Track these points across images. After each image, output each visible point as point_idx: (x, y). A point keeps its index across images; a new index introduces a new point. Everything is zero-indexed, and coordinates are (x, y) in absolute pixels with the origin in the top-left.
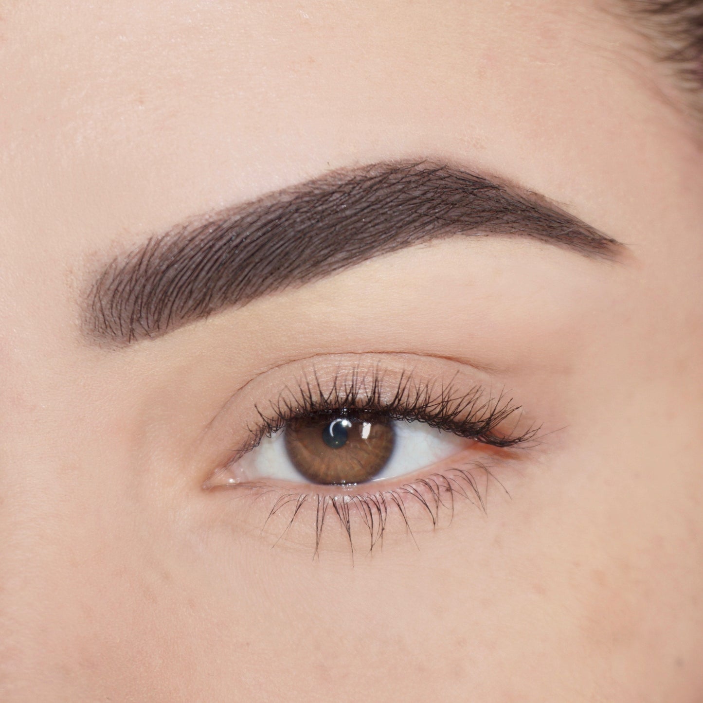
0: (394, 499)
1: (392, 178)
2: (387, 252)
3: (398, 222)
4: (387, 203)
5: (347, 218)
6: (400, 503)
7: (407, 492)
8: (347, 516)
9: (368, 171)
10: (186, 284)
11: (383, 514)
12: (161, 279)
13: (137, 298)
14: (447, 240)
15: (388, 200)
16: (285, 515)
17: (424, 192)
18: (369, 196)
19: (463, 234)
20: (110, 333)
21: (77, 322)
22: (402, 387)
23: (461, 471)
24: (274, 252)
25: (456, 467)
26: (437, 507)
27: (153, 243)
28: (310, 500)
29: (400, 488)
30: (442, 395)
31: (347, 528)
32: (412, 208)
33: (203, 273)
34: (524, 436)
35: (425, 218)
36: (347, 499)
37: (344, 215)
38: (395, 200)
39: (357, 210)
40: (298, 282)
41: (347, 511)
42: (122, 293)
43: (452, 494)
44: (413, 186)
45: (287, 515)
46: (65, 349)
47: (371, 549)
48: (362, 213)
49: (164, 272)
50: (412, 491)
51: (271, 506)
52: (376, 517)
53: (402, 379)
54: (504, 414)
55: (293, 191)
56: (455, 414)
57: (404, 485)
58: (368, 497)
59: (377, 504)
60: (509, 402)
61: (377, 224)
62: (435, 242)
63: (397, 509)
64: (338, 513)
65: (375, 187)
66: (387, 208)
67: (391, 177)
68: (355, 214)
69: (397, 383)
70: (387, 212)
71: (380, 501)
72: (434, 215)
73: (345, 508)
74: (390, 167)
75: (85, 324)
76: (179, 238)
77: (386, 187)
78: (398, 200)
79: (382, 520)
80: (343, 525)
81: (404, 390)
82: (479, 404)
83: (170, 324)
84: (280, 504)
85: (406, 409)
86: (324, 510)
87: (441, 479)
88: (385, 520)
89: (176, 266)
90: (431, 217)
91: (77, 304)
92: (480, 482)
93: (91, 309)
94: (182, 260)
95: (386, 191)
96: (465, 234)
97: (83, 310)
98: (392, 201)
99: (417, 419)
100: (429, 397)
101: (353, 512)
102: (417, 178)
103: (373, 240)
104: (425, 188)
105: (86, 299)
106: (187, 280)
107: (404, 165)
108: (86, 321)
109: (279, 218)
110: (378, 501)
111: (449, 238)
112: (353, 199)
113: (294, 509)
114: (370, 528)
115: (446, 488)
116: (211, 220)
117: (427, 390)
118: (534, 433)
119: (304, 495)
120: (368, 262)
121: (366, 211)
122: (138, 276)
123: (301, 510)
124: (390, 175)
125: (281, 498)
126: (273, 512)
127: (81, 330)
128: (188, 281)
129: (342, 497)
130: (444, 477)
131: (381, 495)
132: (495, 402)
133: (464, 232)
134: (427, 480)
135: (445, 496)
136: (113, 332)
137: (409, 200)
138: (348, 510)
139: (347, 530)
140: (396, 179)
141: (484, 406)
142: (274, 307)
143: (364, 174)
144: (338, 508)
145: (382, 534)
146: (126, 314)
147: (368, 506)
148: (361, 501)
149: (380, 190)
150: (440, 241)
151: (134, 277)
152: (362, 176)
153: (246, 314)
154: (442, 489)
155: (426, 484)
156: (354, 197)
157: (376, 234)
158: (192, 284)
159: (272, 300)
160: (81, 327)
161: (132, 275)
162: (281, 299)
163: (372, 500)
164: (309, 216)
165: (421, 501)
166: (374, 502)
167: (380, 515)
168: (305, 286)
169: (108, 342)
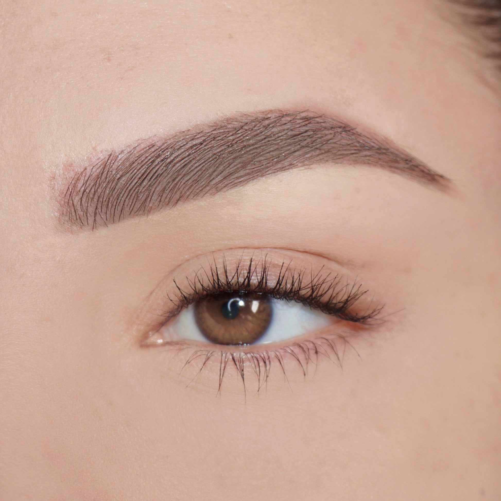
0: (277, 357)
2: (277, 171)
4: (279, 137)
5: (249, 146)
6: (281, 360)
7: (286, 351)
8: (242, 366)
10: (134, 189)
11: (268, 367)
12: (117, 184)
13: (99, 197)
15: (280, 135)
16: (197, 364)
18: (266, 132)
20: (79, 223)
21: (56, 214)
22: (282, 275)
23: (326, 339)
25: (323, 336)
28: (216, 355)
29: (281, 349)
31: (241, 375)
33: (146, 181)
34: (372, 313)
35: (306, 149)
36: (243, 355)
37: (248, 143)
38: (285, 135)
41: (242, 363)
43: (317, 354)
46: (47, 234)
47: (258, 391)
48: (260, 143)
50: (289, 351)
51: (188, 358)
52: (262, 369)
53: (281, 270)
54: (356, 296)
55: (212, 125)
57: (284, 347)
58: (257, 354)
59: (264, 359)
60: (359, 288)
63: (278, 364)
64: (236, 364)
67: (283, 119)
68: (256, 143)
70: (278, 143)
71: (266, 357)
72: (313, 147)
73: (241, 361)
74: (283, 113)
75: (62, 216)
76: (130, 155)
77: (279, 126)
78: (287, 135)
79: (267, 370)
80: (239, 372)
81: (283, 278)
82: (338, 288)
83: (122, 218)
84: (194, 357)
85: (285, 292)
86: (226, 362)
87: (312, 345)
88: (269, 370)
91: (57, 201)
92: (340, 348)
93: (67, 205)
95: (278, 128)
96: (334, 162)
97: (61, 206)
99: (294, 299)
101: (247, 364)
102: (301, 121)
103: (268, 162)
104: (307, 128)
105: (63, 198)
108: (63, 214)
109: (201, 144)
110: (264, 357)
111: (323, 164)
112: (255, 133)
113: (204, 361)
114: (258, 375)
115: (314, 351)
118: (379, 311)
119: (212, 352)
121: (263, 142)
123: (208, 362)
124: (281, 118)
125: (196, 353)
126: (188, 362)
127: (59, 220)
128: (135, 186)
129: (239, 353)
130: (314, 344)
131: (267, 353)
132: (351, 287)
133: (334, 161)
134: (302, 345)
135: (313, 356)
136: (82, 222)
137: (294, 136)
139: (242, 377)
140: (286, 121)
141: (343, 289)
142: (196, 209)
143: (263, 116)
144: (236, 361)
145: (266, 380)
146: (91, 210)
147: (258, 360)
148: (252, 357)
149: (275, 128)
150: (316, 165)
151: (98, 182)
152: (262, 117)
153: (176, 213)
154: (312, 352)
155: (300, 346)
156: (256, 132)
157: (271, 158)
158: (138, 188)
159: (194, 203)
160: (59, 218)
161: (97, 181)
162: (201, 202)
163: (260, 356)
164: (223, 143)
165: (296, 358)
166: (262, 358)
167: (265, 367)
168: (219, 193)
169: (78, 230)
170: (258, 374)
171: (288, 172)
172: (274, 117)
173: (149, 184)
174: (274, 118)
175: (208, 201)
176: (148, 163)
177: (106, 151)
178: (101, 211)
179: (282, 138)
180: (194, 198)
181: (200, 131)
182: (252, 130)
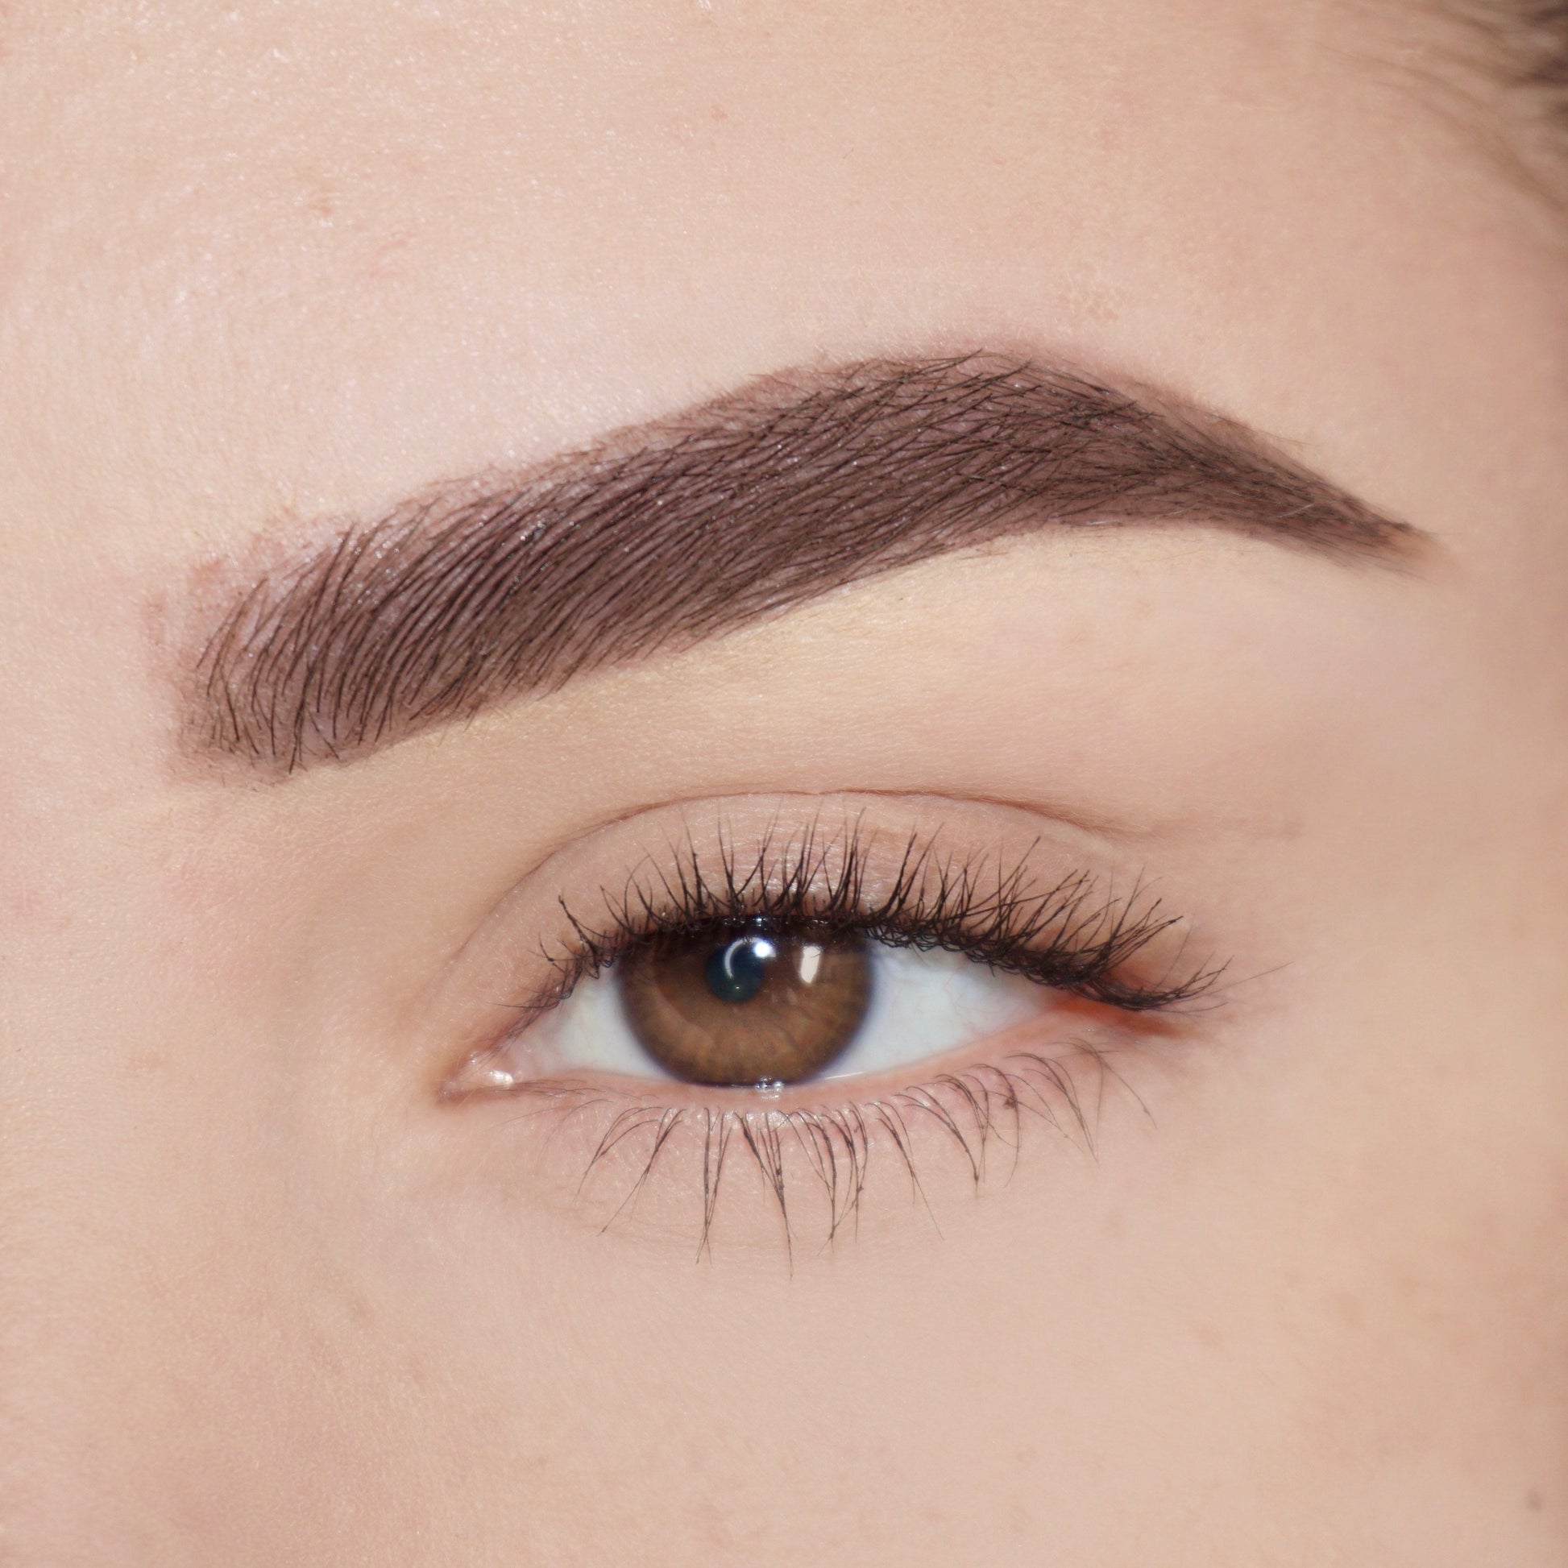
0: (885, 1121)
1: (906, 394)
2: (889, 567)
3: (917, 497)
4: (892, 453)
6: (899, 1131)
7: (913, 1104)
8: (777, 1158)
9: (849, 378)
10: (426, 640)
11: (860, 1156)
12: (368, 628)
13: (311, 671)
14: (1028, 536)
15: (895, 445)
16: (631, 1155)
17: (974, 425)
18: (850, 437)
19: (1064, 522)
20: (246, 750)
21: (172, 725)
22: (908, 870)
23: (1041, 1060)
24: (629, 567)
25: (1029, 1048)
26: (984, 1140)
27: (352, 543)
28: (687, 1121)
29: (899, 1095)
30: (999, 892)
31: (776, 1187)
32: (949, 464)
33: (466, 615)
34: (1189, 984)
35: (979, 486)
36: (776, 1119)
37: (792, 481)
38: (909, 446)
39: (824, 470)
40: (685, 636)
41: (775, 1148)
42: (277, 658)
43: (1017, 1111)
44: (952, 413)
45: (634, 1157)
46: (141, 787)
47: (832, 1236)
48: (835, 476)
49: (375, 612)
50: (927, 1103)
51: (598, 1137)
52: (842, 1161)
53: (908, 852)
54: (1141, 935)
55: (675, 425)
56: (1027, 933)
57: (907, 1089)
58: (823, 1115)
59: (845, 1130)
60: (1152, 909)
61: (870, 502)
62: (1001, 542)
63: (889, 1144)
64: (754, 1150)
65: (865, 416)
66: (890, 464)
67: (900, 391)
68: (818, 480)
69: (896, 861)
70: (890, 473)
71: (853, 1124)
72: (998, 480)
73: (771, 1140)
74: (900, 369)
75: (190, 730)
76: (412, 532)
77: (890, 416)
78: (916, 445)
79: (857, 1168)
80: (766, 1178)
81: (912, 878)
82: (1083, 912)
83: (385, 731)
84: (620, 1130)
85: (916, 921)
86: (723, 1147)
87: (994, 1077)
88: (864, 1167)
89: (402, 598)
90: (991, 483)
91: (174, 683)
92: (1085, 1086)
93: (204, 696)
94: (417, 585)
95: (890, 424)
97: (185, 697)
98: (900, 449)
99: (941, 943)
100: (970, 897)
101: (790, 1148)
102: (962, 392)
103: (858, 539)
104: (980, 416)
105: (194, 671)
106: (427, 630)
107: (931, 363)
108: (192, 722)
109: (643, 489)
110: (846, 1125)
111: (1032, 532)
112: (815, 444)
113: (652, 1142)
114: (828, 1186)
115: (1006, 1098)
116: (486, 493)
117: (965, 880)
118: (1211, 978)
119: (675, 1111)
120: (846, 590)
121: (842, 471)
122: (315, 621)
123: (668, 1144)
124: (898, 386)
125: (622, 1118)
126: (601, 1152)
127: (181, 743)
128: (431, 631)
129: (763, 1114)
130: (1000, 1074)
131: (854, 1111)
132: (1122, 906)
133: (1067, 518)
134: (962, 1079)
135: (1002, 1118)
136: (253, 746)
137: (940, 446)
138: (778, 1145)
139: (777, 1191)
140: (913, 396)
141: (1095, 917)
142: (625, 693)
143: (838, 384)
144: (754, 1139)
145: (857, 1199)
146: (285, 710)
147: (826, 1138)
148: (807, 1124)
149: (876, 423)
150: (1013, 539)
151: (306, 622)
152: (834, 389)
153: (561, 707)
154: (997, 1102)
155: (959, 1086)
156: (817, 440)
157: (866, 524)
158: (438, 640)
159: (621, 676)
160: (180, 736)
161: (303, 619)
162: (642, 673)
163: (832, 1122)
164: (712, 484)
165: (948, 1125)
166: (837, 1126)
167: (851, 1157)
168: (701, 644)
169: (241, 770)
170: (831, 1184)
171: (925, 568)
172: (873, 385)
173: (474, 624)
174: (873, 391)
175: (666, 668)
176: (472, 556)
177: (330, 520)
178: (318, 711)
179: (900, 455)
180: (618, 663)
181: (638, 450)
182: (806, 434)
